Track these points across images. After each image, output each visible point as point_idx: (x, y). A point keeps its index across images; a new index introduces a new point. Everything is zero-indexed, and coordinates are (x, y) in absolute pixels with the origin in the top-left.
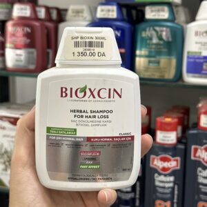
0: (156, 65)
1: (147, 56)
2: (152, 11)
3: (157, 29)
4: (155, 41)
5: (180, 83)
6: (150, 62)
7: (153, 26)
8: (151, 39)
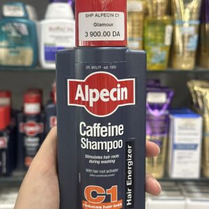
0: (16, 55)
1: (8, 47)
2: (10, 10)
3: (16, 24)
4: (14, 34)
5: (37, 68)
6: (11, 52)
7: (12, 22)
8: (10, 32)
